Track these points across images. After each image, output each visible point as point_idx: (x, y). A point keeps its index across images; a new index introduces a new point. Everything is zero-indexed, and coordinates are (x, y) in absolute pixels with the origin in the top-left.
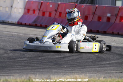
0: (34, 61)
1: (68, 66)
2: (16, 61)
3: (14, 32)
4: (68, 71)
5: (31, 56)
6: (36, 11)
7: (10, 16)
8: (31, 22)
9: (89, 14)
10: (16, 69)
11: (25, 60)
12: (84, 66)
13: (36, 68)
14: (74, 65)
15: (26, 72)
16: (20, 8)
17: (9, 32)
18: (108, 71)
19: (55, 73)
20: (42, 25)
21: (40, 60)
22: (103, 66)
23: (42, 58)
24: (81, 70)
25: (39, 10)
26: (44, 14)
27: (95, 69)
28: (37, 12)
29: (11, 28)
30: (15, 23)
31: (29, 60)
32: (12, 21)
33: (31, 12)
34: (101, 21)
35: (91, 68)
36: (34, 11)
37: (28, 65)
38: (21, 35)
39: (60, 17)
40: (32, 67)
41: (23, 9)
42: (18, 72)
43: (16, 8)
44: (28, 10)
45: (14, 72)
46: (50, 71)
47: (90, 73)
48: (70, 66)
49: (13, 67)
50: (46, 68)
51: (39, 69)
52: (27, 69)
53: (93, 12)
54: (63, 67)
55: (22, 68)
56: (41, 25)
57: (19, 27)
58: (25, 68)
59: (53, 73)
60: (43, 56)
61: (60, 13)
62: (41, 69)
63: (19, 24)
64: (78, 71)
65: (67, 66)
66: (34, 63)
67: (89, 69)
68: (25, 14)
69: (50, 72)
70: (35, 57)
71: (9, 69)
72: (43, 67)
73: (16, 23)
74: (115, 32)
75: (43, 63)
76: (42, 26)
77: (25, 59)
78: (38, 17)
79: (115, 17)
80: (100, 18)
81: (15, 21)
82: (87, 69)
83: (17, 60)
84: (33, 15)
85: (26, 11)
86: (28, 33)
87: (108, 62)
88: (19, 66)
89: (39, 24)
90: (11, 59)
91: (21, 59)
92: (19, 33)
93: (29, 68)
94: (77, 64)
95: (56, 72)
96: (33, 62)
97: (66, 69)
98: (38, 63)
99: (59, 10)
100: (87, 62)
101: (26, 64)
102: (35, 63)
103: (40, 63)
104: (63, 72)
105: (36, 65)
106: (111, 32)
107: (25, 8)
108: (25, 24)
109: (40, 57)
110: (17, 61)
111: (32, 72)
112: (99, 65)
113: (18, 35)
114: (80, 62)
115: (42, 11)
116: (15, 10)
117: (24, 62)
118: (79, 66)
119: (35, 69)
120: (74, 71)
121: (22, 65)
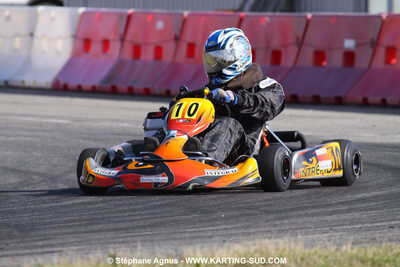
0: (120, 205)
1: (231, 213)
3: (47, 117)
4: (235, 228)
6: (112, 45)
8: (96, 80)
9: (285, 46)
12: (286, 211)
14: (252, 211)
15: (100, 239)
17: (28, 116)
18: (362, 223)
19: (193, 238)
20: (135, 87)
22: (346, 207)
24: (275, 226)
25: (123, 39)
26: (137, 51)
27: (321, 218)
28: (115, 48)
29: (34, 104)
32: (35, 82)
33: (96, 47)
34: (325, 64)
35: (307, 214)
36: (106, 44)
38: (68, 124)
39: (191, 60)
40: (117, 222)
41: (69, 41)
42: (72, 240)
44: (87, 43)
46: (175, 233)
47: (307, 234)
48: (237, 213)
49: (54, 228)
50: (162, 224)
51: (140, 227)
53: (298, 38)
54: (216, 219)
56: (130, 89)
58: (95, 227)
59: (185, 238)
61: (191, 47)
62: (145, 227)
63: (60, 88)
64: (267, 229)
65: (227, 214)
66: (121, 212)
67: (300, 220)
69: (177, 236)
72: (153, 220)
74: (374, 99)
75: (150, 208)
76: (135, 92)
78: (120, 65)
79: (370, 51)
80: (320, 56)
81: (46, 80)
82: (294, 220)
84: (104, 57)
85: (81, 44)
87: (360, 196)
89: (122, 87)
93: (106, 226)
94: (262, 206)
95: (195, 234)
96: (116, 206)
97: (227, 224)
98: (132, 210)
99: (188, 37)
100: (291, 197)
101: (94, 214)
102: (125, 211)
103: (141, 210)
104: (219, 233)
106: (359, 99)
107: (75, 37)
110: (66, 206)
111: (120, 240)
112: (331, 205)
113: (60, 125)
114: (268, 200)
115: (132, 42)
118: (267, 212)
119: (126, 230)
120: (253, 230)
121: (84, 220)
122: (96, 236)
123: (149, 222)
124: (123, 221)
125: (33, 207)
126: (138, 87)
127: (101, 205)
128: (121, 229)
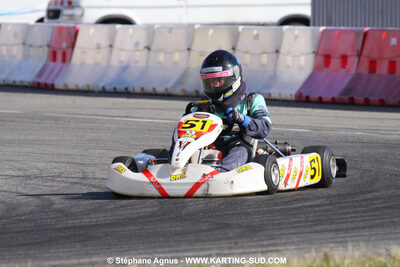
2: (291, 209)
3: (288, 126)
5: (336, 193)
6: (350, 60)
8: (335, 92)
10: (291, 231)
11: (318, 206)
13: (351, 225)
16: (303, 54)
20: (371, 98)
21: (364, 203)
23: (369, 196)
25: (360, 55)
28: (352, 62)
29: (277, 114)
30: (288, 98)
31: (331, 204)
32: (280, 94)
33: (335, 62)
36: (344, 59)
37: (327, 220)
38: (307, 133)
40: (339, 223)
41: (311, 57)
42: (296, 240)
43: (288, 52)
44: (327, 59)
45: (283, 241)
46: (391, 233)
49: (281, 229)
50: (380, 225)
51: (360, 228)
52: (323, 231)
55: (307, 230)
56: (367, 100)
57: (303, 109)
58: (318, 228)
60: (372, 192)
62: (364, 228)
63: (303, 100)
66: (344, 213)
68: (316, 69)
70: (349, 194)
71: (269, 232)
73: (293, 98)
75: (373, 210)
76: (371, 103)
77: (317, 202)
78: (357, 78)
81: (290, 93)
83: (295, 206)
84: (344, 70)
86: (328, 126)
88: (300, 222)
89: (359, 98)
90: (277, 204)
91: (306, 204)
92: (302, 127)
96: (341, 208)
98: (355, 213)
101: (320, 216)
102: (348, 213)
103: (364, 212)
105: (352, 217)
107: (316, 53)
108: (320, 98)
109: (362, 193)
110: (295, 208)
111: (339, 240)
113: (300, 133)
115: (368, 57)
116: (289, 60)
117: (316, 212)
119: (346, 230)
121: (310, 221)
122: (318, 236)
123: (369, 223)
124: (345, 223)
125: (265, 209)
126: (374, 98)
127: (328, 207)
128: (342, 230)
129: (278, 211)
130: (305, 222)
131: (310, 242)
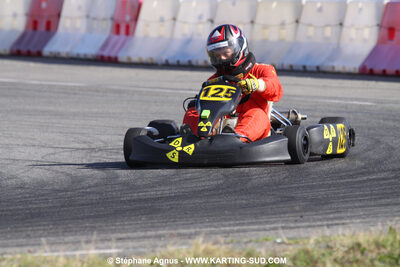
2: (356, 182)
7: (337, 50)
10: (357, 204)
11: (383, 179)
16: (367, 27)
30: (352, 70)
31: (396, 177)
43: (352, 25)
45: (349, 214)
52: (389, 204)
55: (372, 203)
57: (366, 82)
68: (380, 42)
71: (334, 206)
73: (357, 71)
77: (383, 175)
86: (392, 99)
88: (366, 195)
90: (341, 178)
92: (366, 100)
108: (384, 71)
116: (353, 33)
129: (343, 184)
130: (371, 195)
131: (376, 215)
